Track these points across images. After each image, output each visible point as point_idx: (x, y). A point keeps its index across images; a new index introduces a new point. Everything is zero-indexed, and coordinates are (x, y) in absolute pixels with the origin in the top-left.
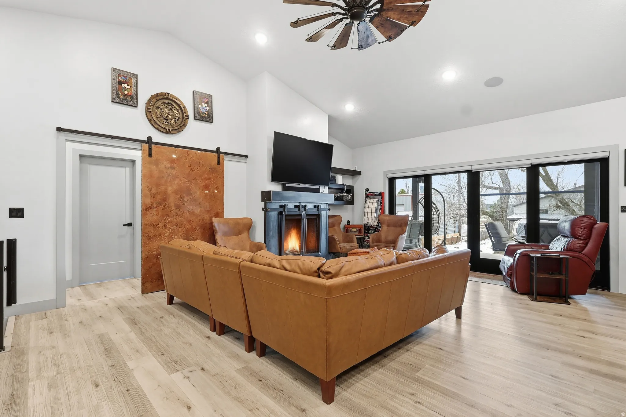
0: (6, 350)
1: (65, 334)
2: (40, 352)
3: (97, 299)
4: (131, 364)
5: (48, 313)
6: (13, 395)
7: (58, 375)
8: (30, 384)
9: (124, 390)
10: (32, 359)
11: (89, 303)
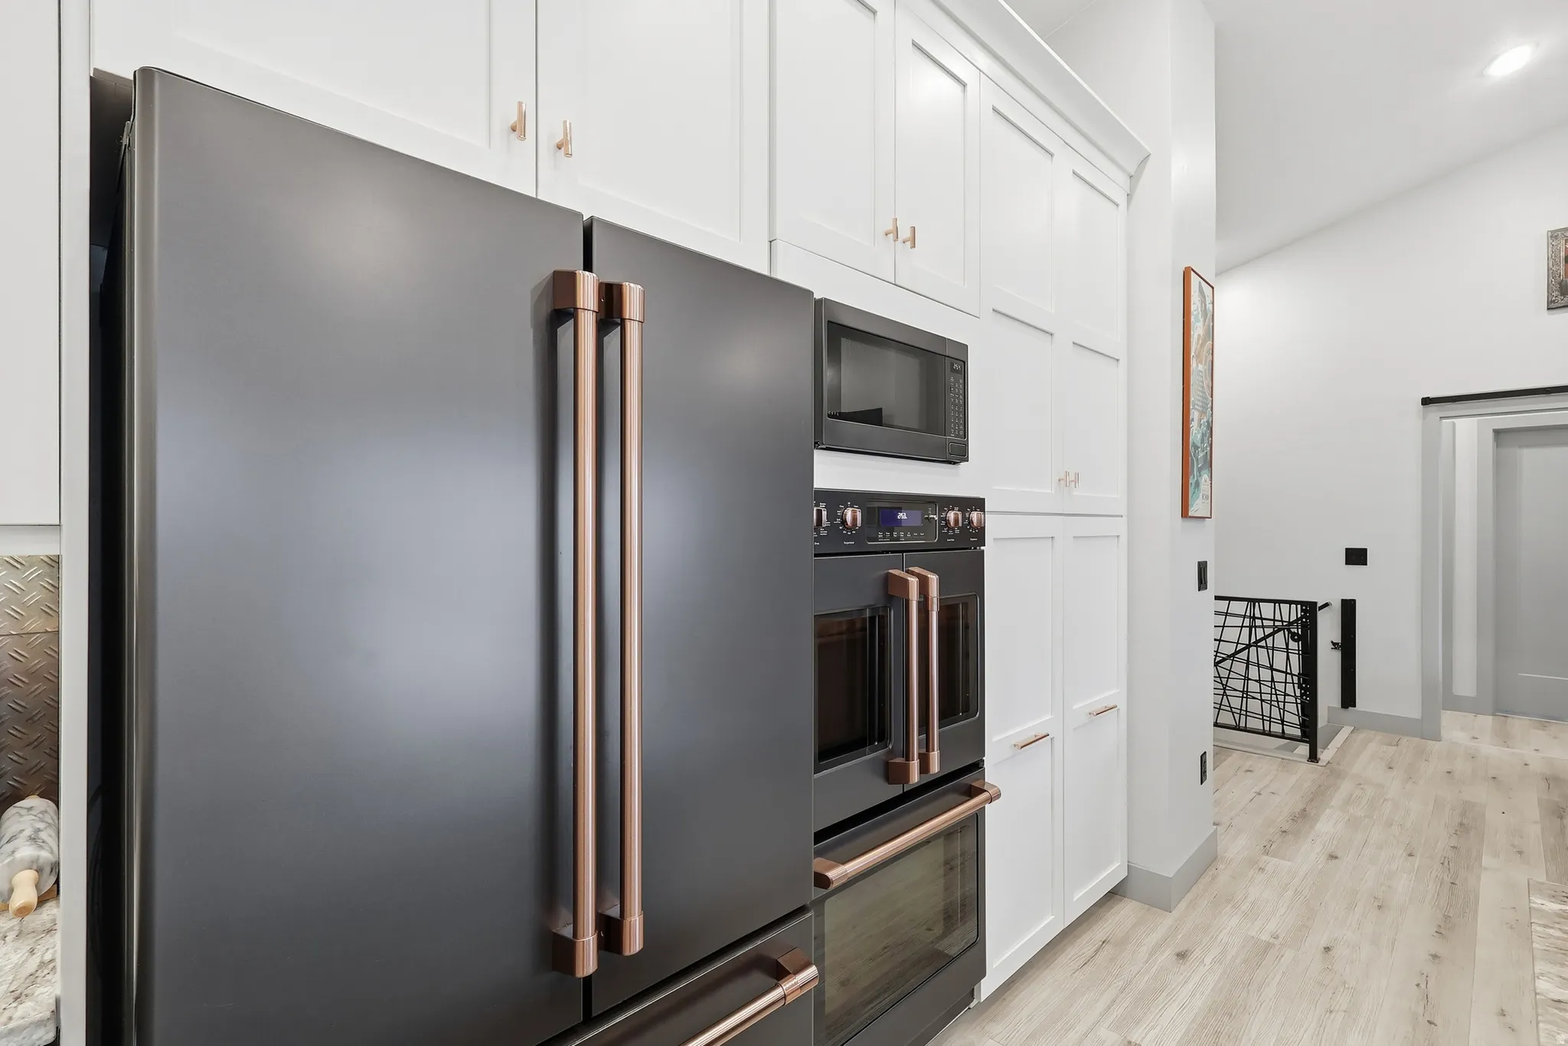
0: (1320, 763)
1: (1410, 778)
2: (1360, 784)
3: (1512, 748)
4: (1486, 860)
5: (1405, 740)
6: (1304, 810)
7: (1367, 819)
8: (1328, 810)
9: (1447, 880)
10: (1345, 787)
11: (1489, 749)
